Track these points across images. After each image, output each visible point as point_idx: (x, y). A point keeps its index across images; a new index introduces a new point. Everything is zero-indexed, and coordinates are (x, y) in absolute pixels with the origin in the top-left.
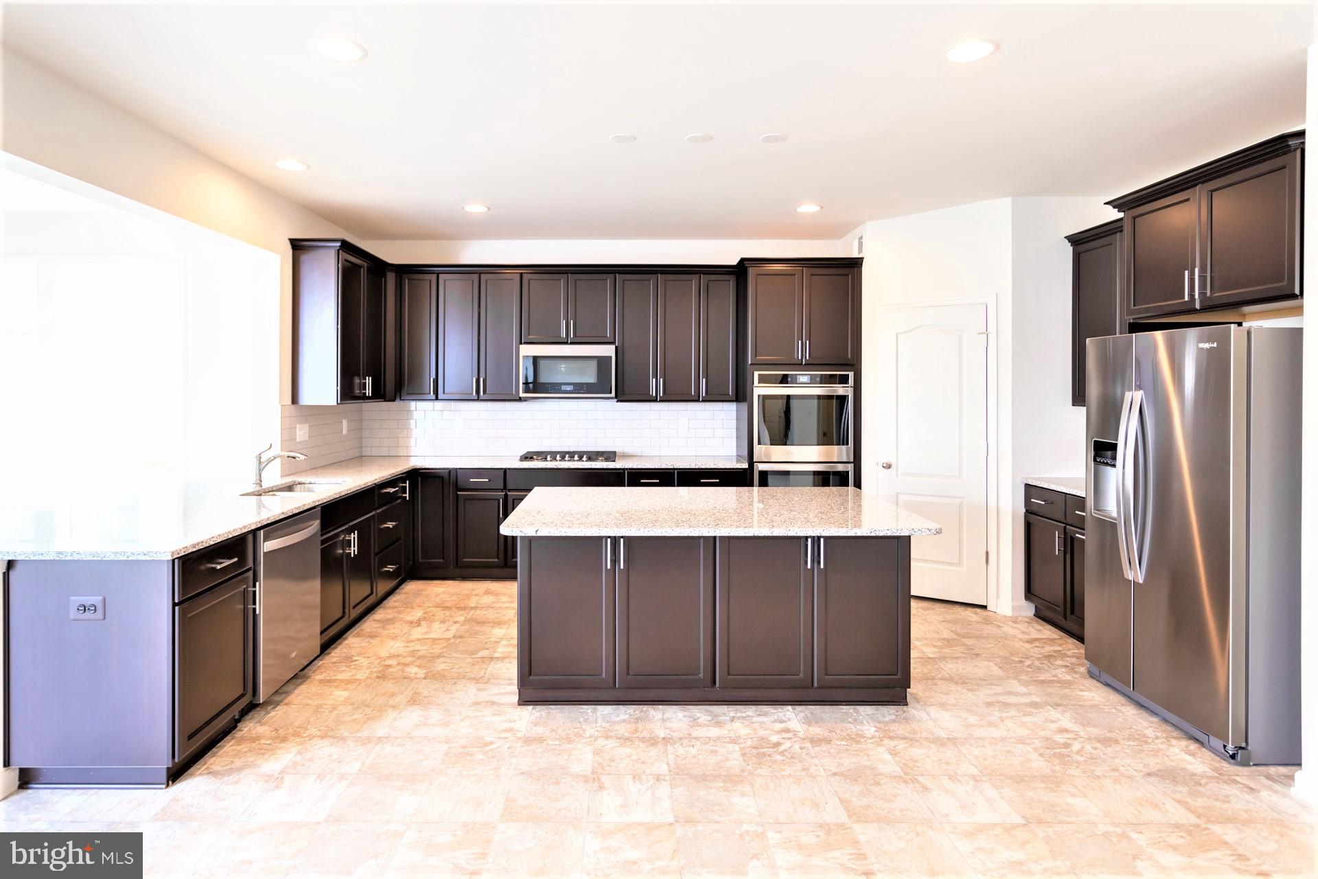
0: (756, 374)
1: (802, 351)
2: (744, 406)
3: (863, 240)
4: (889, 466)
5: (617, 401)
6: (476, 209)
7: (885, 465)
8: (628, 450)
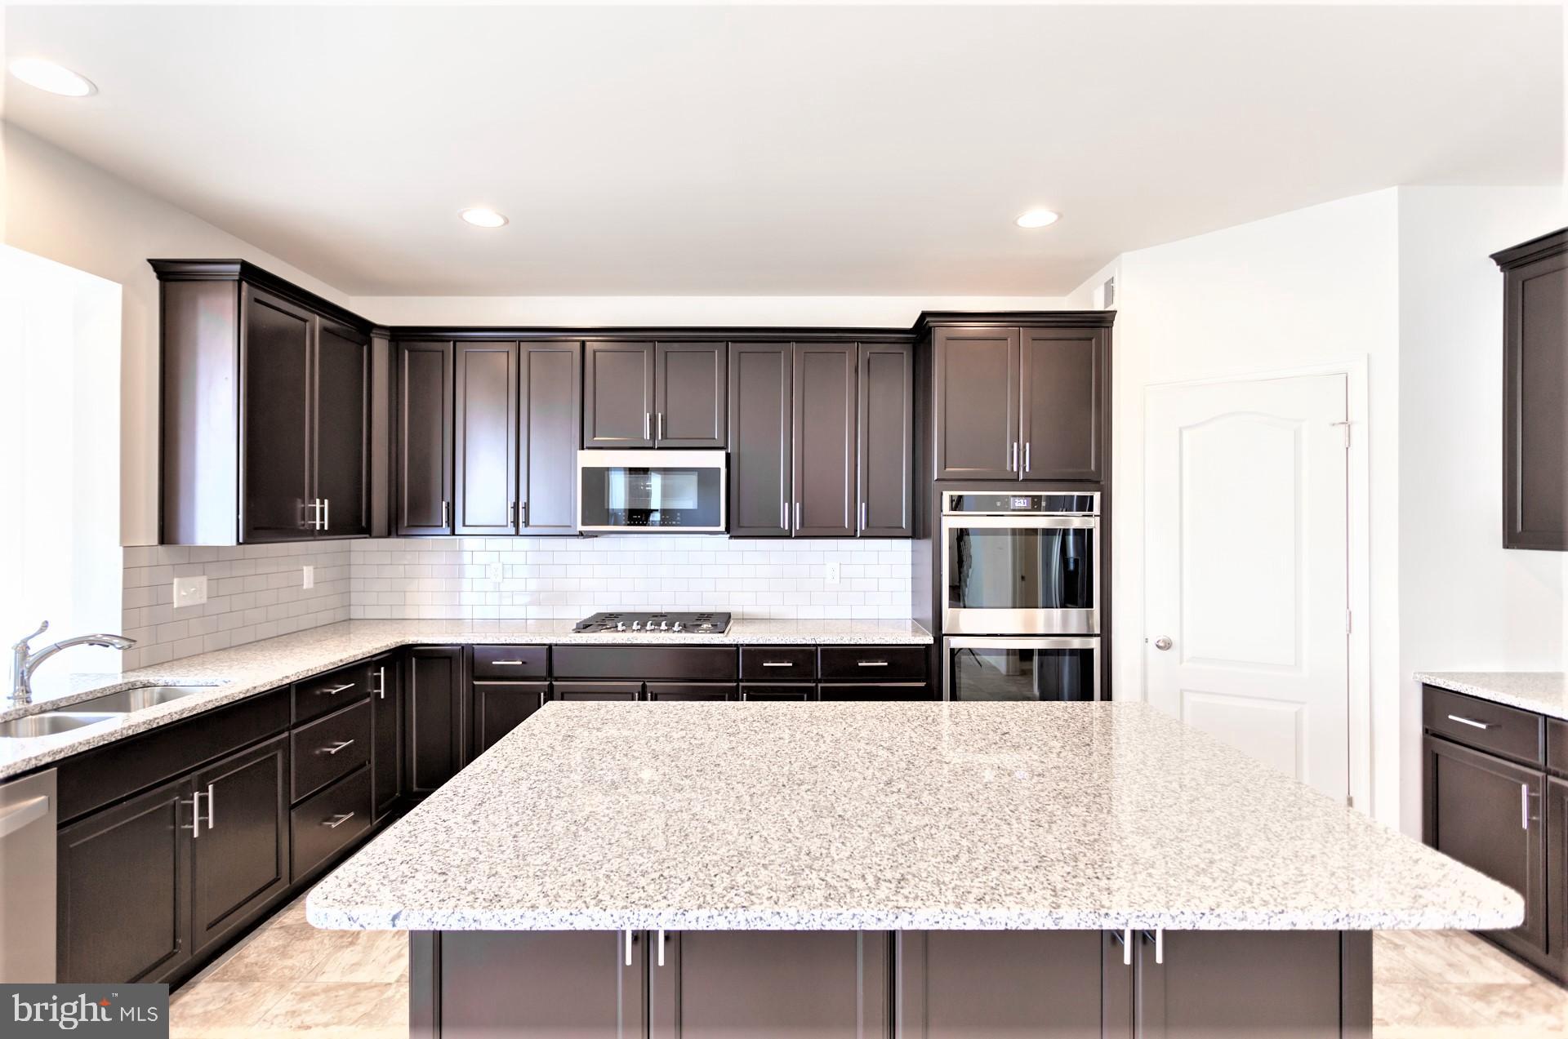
0: (946, 495)
1: (1019, 458)
2: (926, 546)
3: (1116, 285)
4: (1166, 646)
5: (731, 537)
6: (483, 218)
7: (1161, 644)
8: (750, 609)
